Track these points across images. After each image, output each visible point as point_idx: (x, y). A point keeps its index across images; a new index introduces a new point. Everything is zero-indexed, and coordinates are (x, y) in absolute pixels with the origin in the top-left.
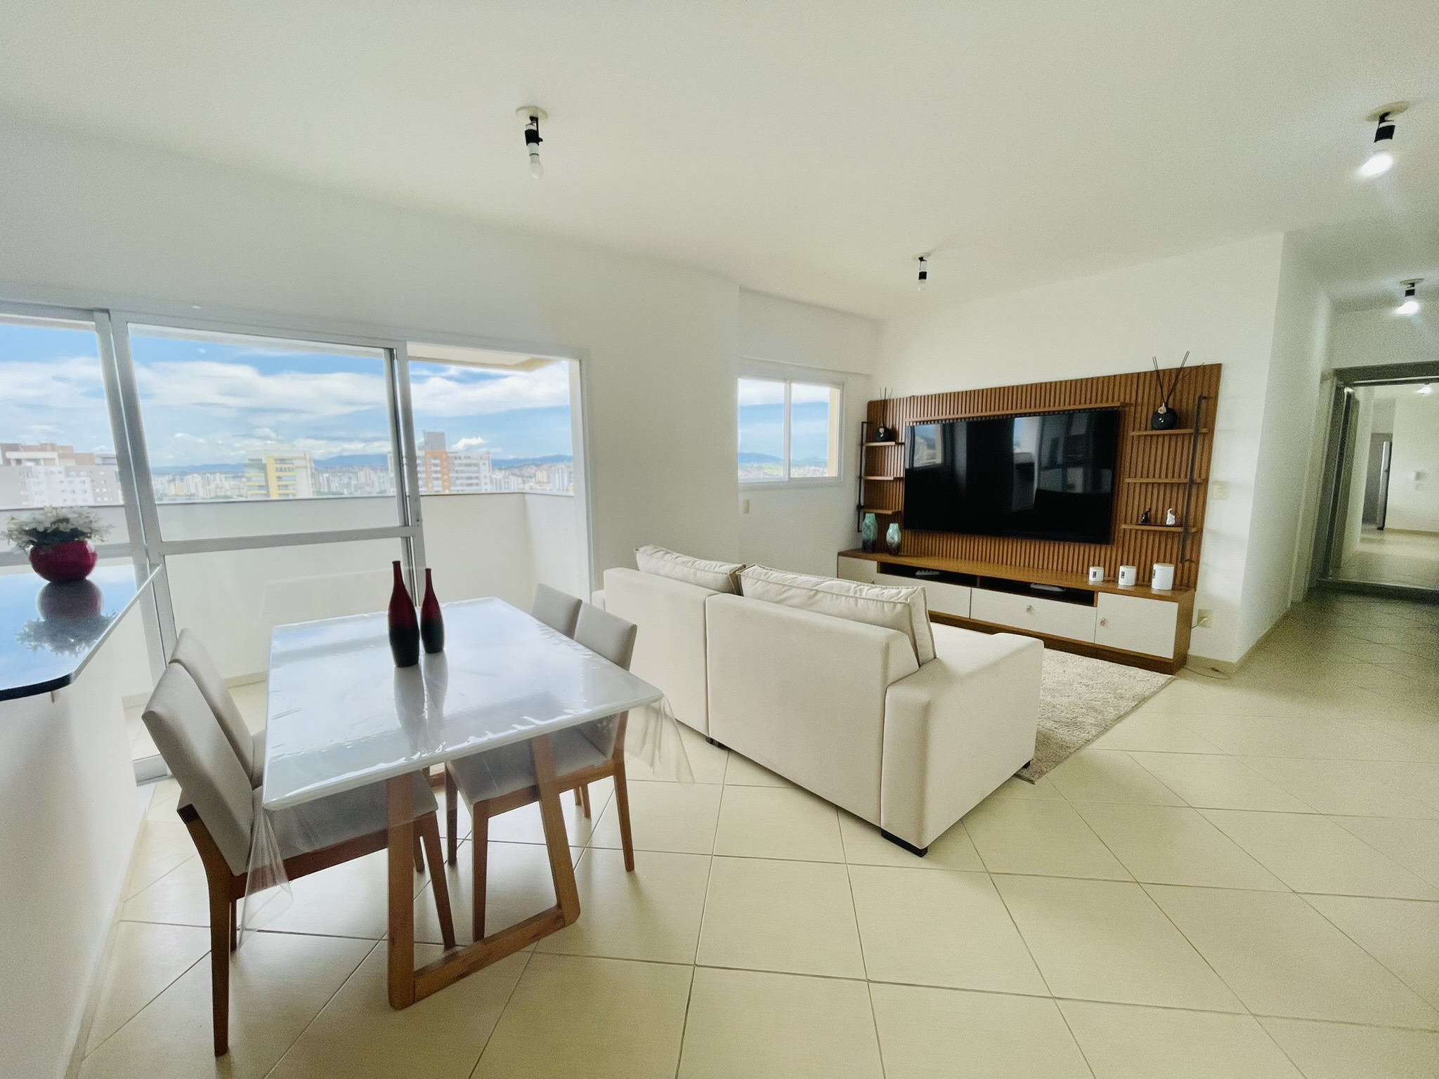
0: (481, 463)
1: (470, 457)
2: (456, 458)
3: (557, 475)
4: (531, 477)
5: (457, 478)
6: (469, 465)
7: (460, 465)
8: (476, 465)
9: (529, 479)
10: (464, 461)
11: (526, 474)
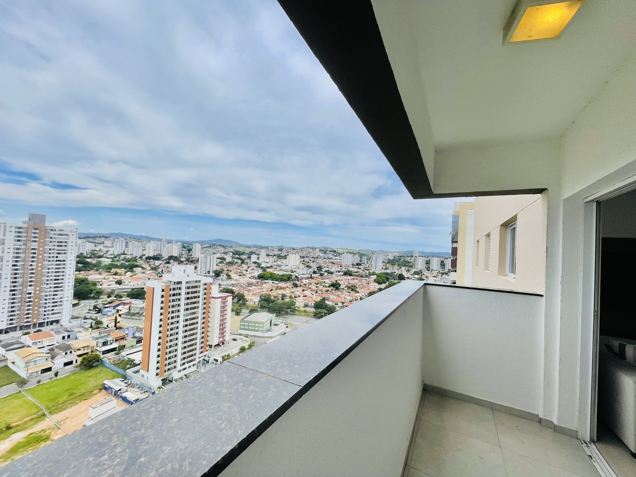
0: (70, 234)
1: (63, 230)
2: (52, 230)
3: (118, 244)
4: (100, 244)
5: (51, 242)
6: (62, 235)
7: (55, 234)
8: (67, 235)
9: (99, 245)
10: (57, 232)
11: (98, 242)
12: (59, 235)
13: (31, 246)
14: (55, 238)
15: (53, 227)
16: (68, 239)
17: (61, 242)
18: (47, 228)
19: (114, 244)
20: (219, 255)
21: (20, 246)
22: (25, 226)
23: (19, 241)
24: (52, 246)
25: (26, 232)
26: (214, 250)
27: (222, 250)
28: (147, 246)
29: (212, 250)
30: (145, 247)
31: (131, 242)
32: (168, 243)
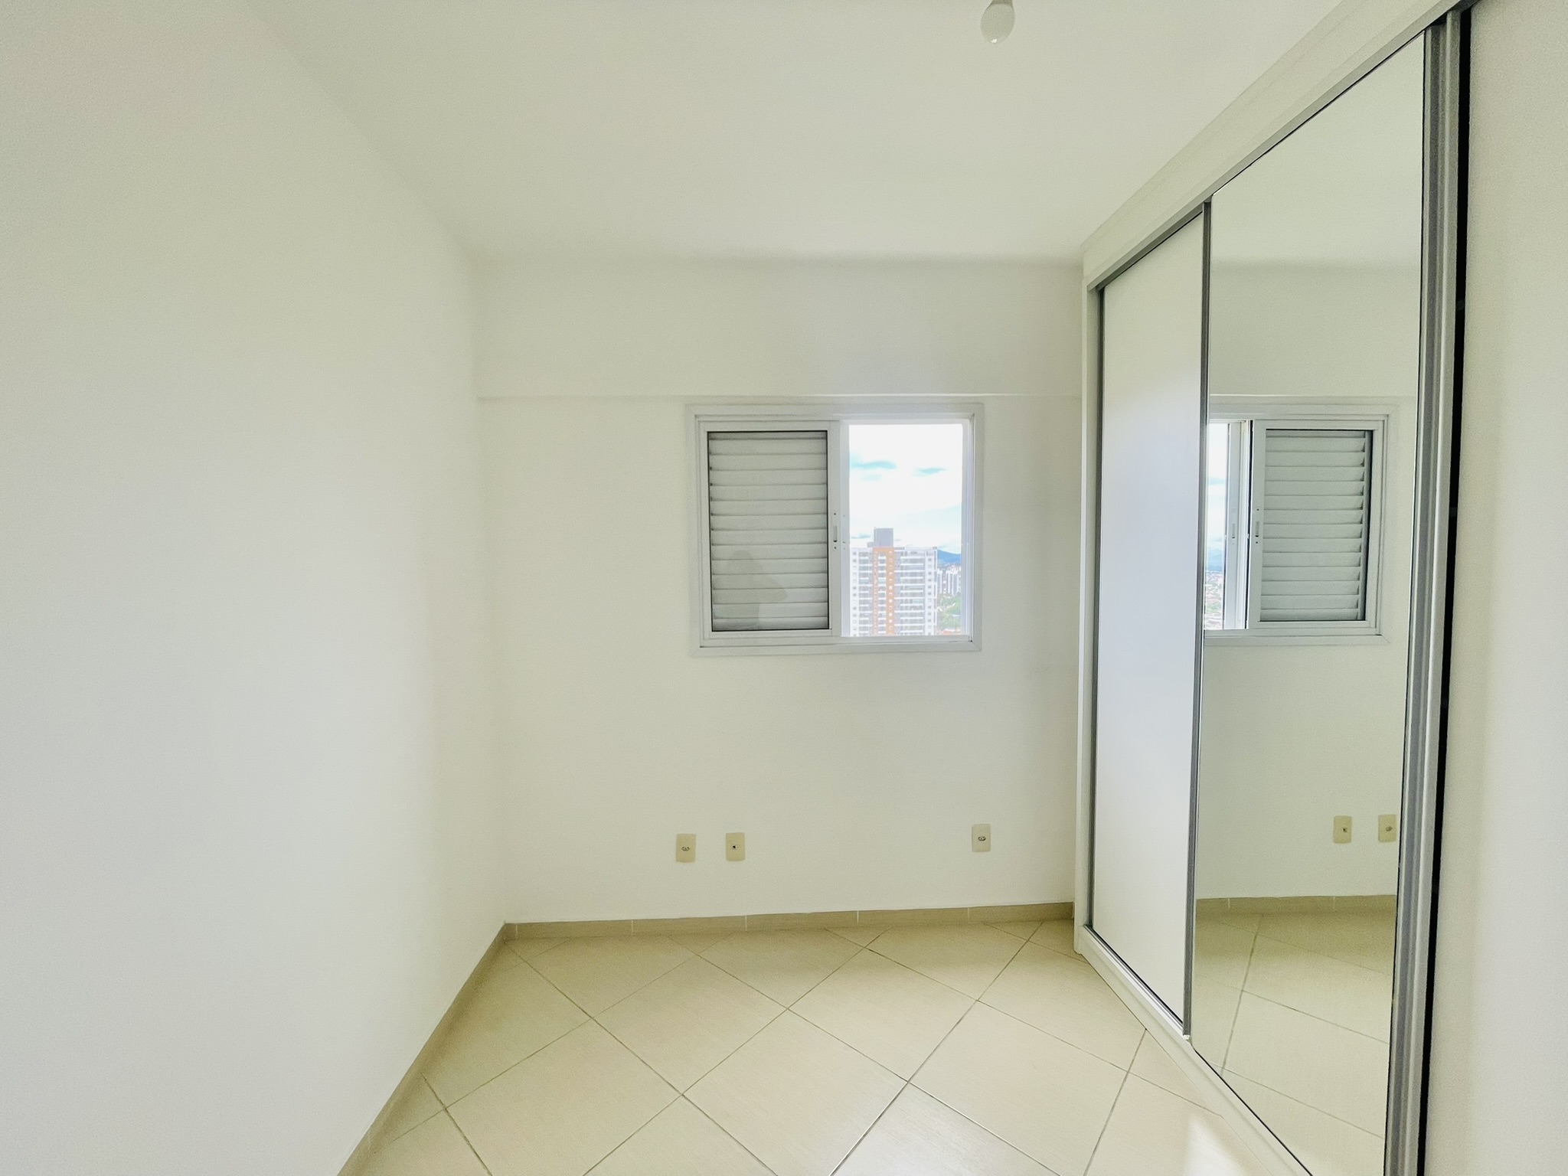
12: (913, 561)
13: (878, 583)
15: (903, 548)
16: (924, 568)
17: (915, 574)
18: (896, 551)
21: (867, 583)
22: (870, 550)
23: (865, 575)
24: (904, 582)
25: (872, 561)
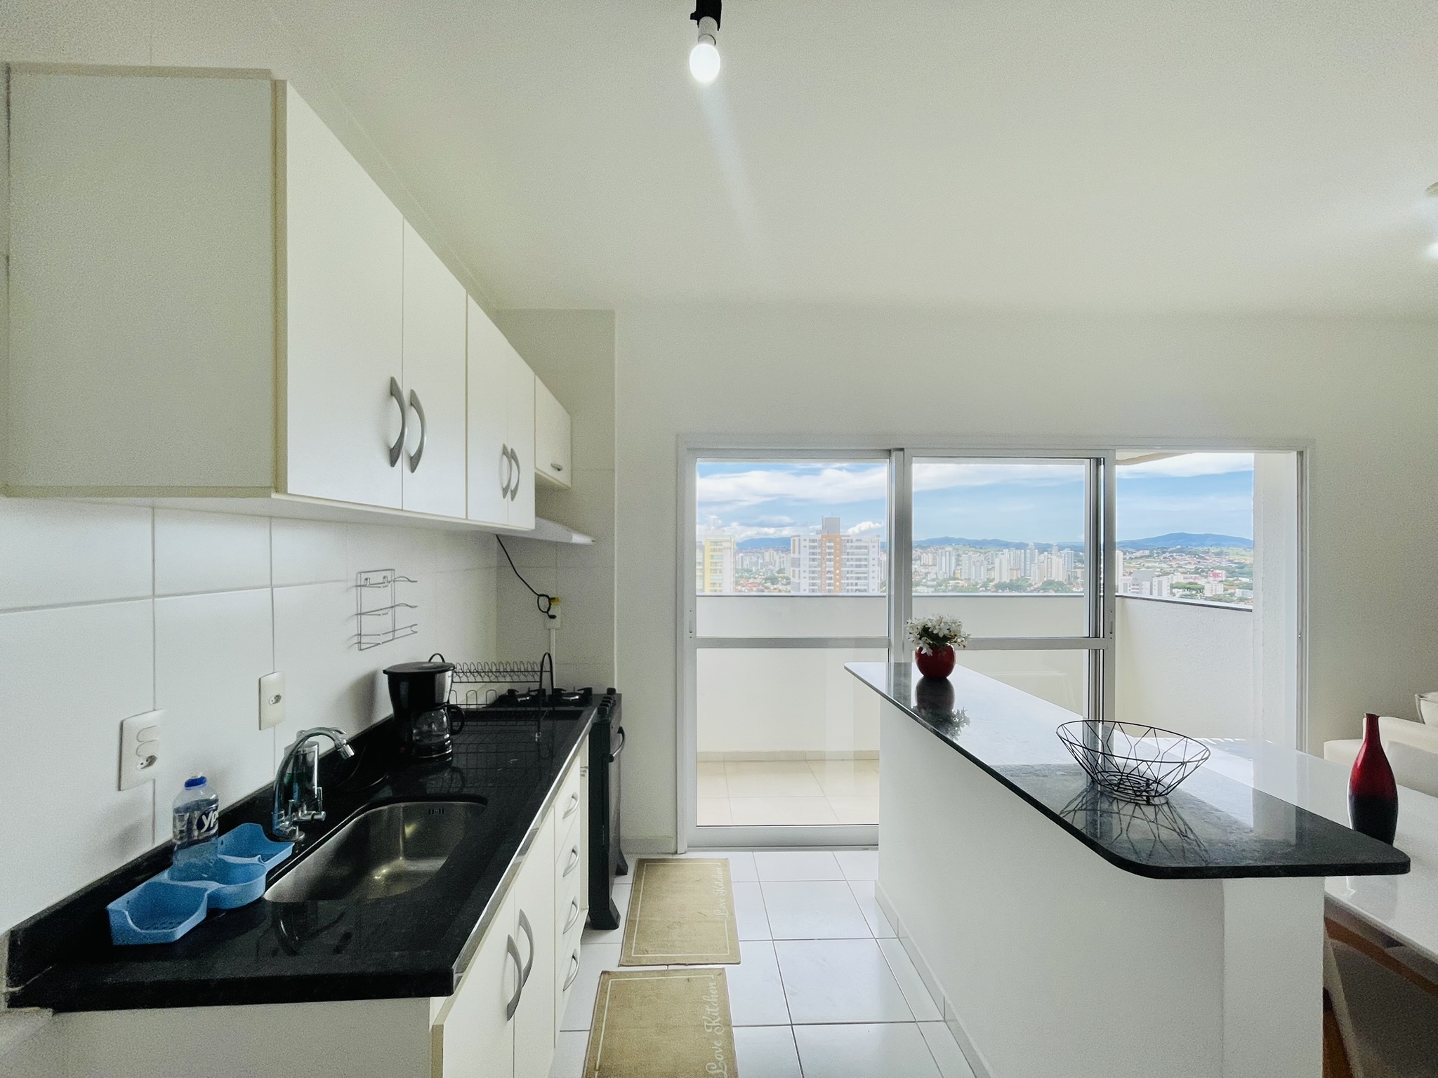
1: (861, 540)
2: (848, 541)
3: (944, 558)
5: (848, 560)
6: (860, 548)
7: (852, 547)
10: (855, 544)
12: (857, 548)
13: (826, 567)
14: (853, 554)
15: (849, 536)
16: (868, 555)
17: (860, 560)
18: (842, 538)
19: (936, 559)
20: (1179, 578)
21: (815, 567)
22: (819, 537)
23: (814, 560)
24: (849, 567)
25: (821, 547)
26: (1164, 565)
27: (1190, 563)
28: (997, 561)
29: (1157, 564)
30: (992, 563)
31: (967, 554)
32: (1041, 552)
